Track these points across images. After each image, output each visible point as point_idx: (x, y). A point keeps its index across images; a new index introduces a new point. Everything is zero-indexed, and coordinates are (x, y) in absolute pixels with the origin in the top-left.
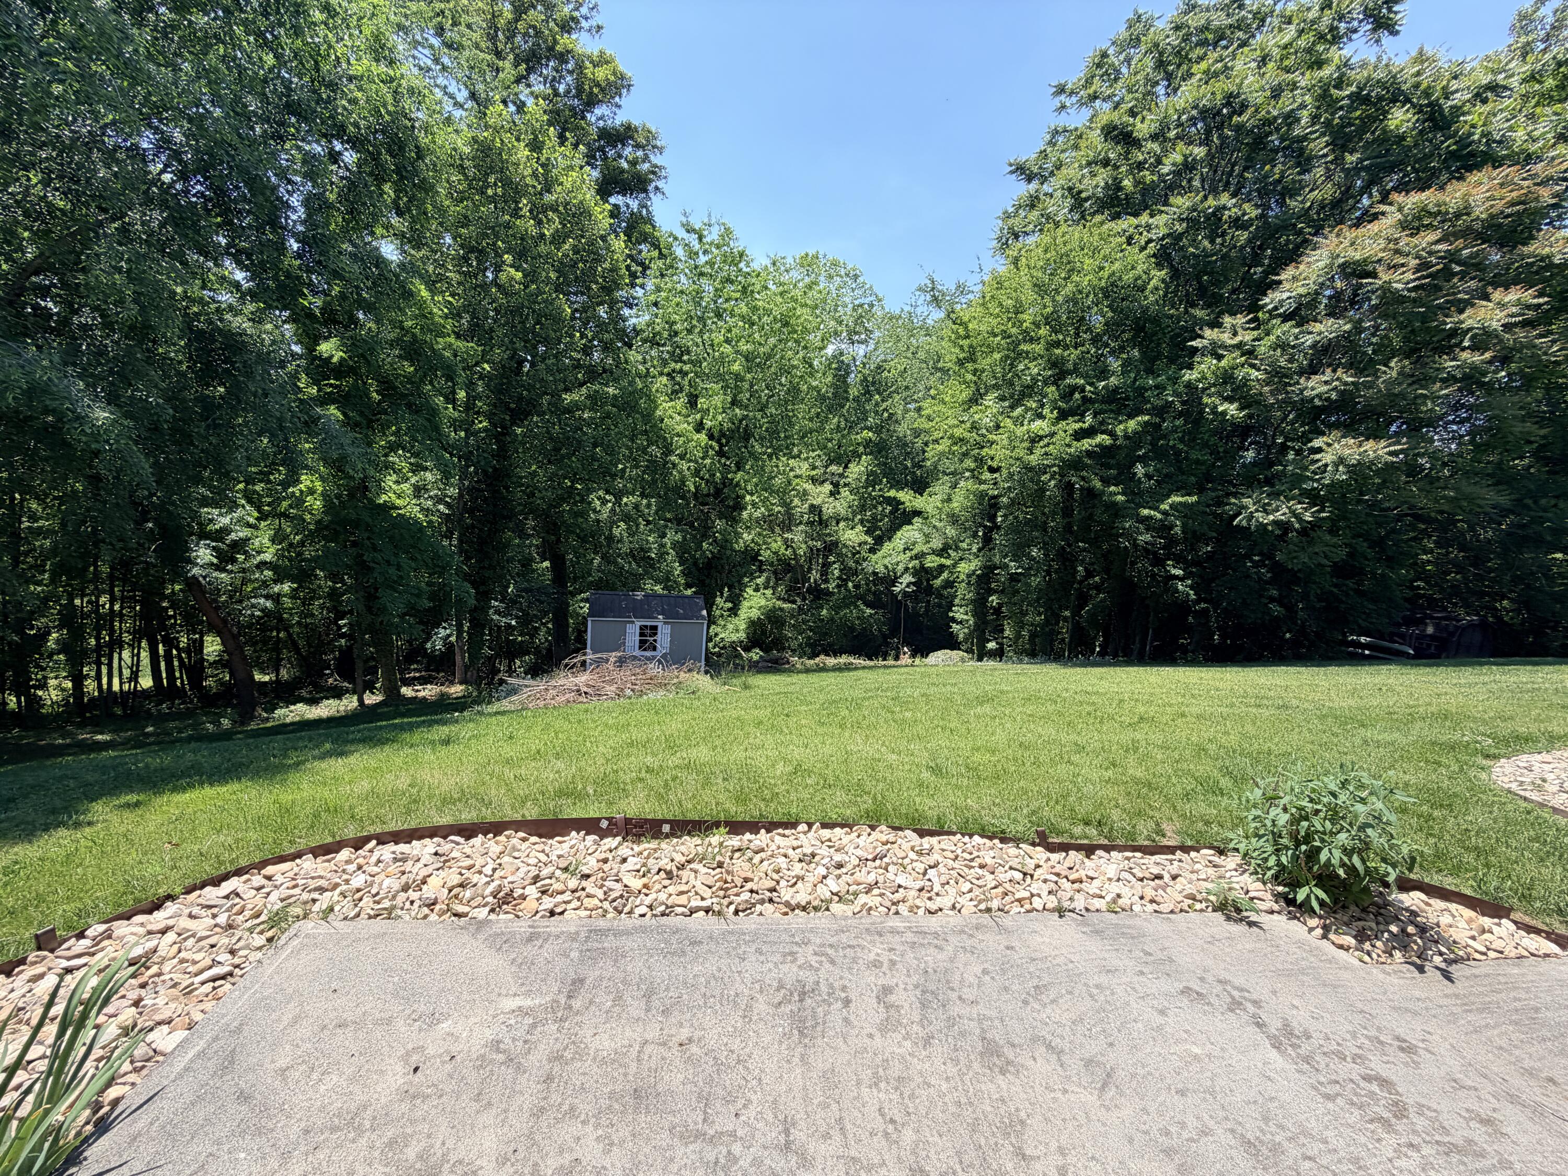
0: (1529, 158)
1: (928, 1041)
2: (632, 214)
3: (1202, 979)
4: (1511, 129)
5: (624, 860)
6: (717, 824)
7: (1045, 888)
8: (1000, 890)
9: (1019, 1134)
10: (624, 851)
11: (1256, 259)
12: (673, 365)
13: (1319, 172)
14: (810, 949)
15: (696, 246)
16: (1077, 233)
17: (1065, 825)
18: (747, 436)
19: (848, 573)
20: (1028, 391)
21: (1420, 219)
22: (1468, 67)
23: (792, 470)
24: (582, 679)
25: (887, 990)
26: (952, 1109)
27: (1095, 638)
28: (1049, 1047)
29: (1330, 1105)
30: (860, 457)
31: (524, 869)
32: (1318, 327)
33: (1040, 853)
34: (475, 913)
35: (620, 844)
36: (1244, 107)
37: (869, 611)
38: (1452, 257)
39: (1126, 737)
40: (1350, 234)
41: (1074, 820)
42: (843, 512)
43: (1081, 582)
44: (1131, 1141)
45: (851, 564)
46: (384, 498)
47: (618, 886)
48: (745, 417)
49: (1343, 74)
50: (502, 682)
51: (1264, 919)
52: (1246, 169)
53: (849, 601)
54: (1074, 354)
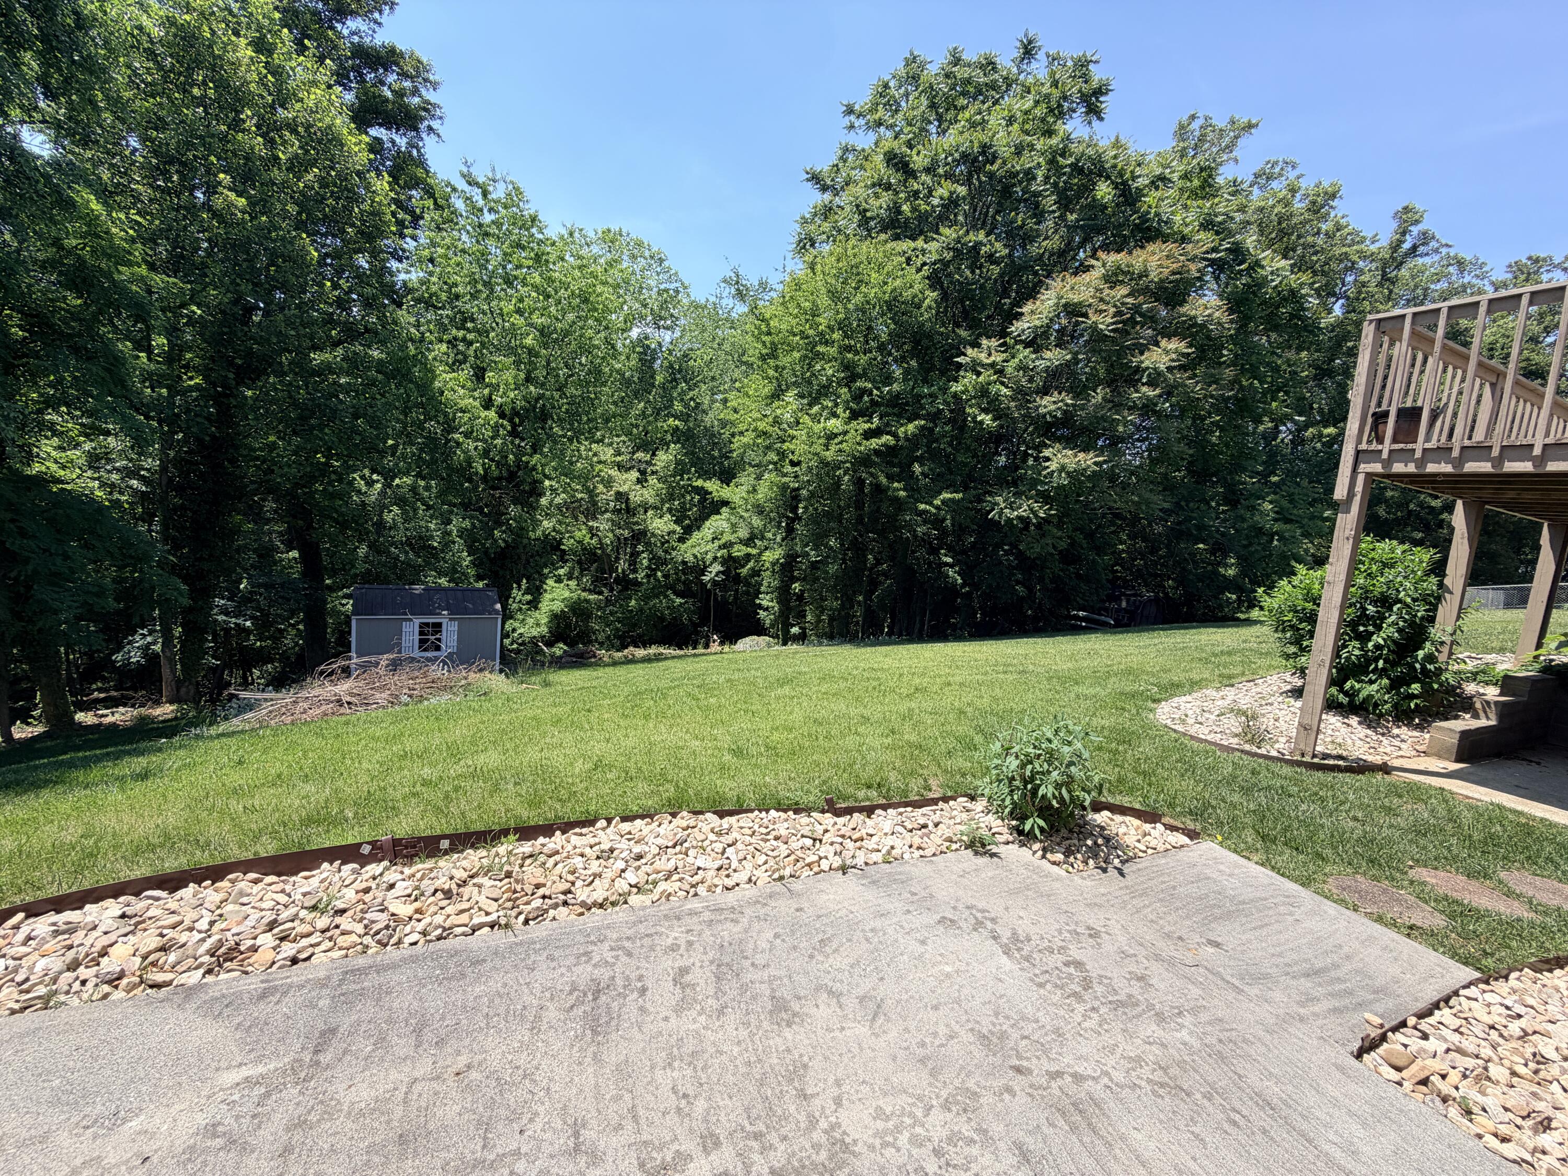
0: (1184, 239)
1: (721, 1012)
2: (399, 152)
3: (954, 908)
4: (1173, 213)
5: (392, 886)
6: (505, 832)
7: (832, 849)
8: (793, 857)
9: (801, 1078)
10: (392, 876)
11: (1005, 293)
12: (454, 331)
13: (1050, 223)
14: (606, 946)
15: (480, 202)
16: (865, 247)
17: (851, 790)
18: (544, 416)
19: (657, 562)
20: (824, 391)
21: (1116, 275)
22: (1148, 158)
23: (595, 455)
24: (343, 688)
25: (684, 971)
26: (743, 1069)
27: (884, 620)
28: (830, 992)
29: (1042, 991)
30: (668, 445)
31: (255, 915)
32: (1048, 354)
33: (828, 818)
34: (185, 979)
35: (387, 869)
36: (995, 157)
37: (679, 601)
38: (1136, 309)
39: (903, 707)
40: (1071, 280)
41: (858, 785)
42: (651, 501)
43: (871, 569)
44: (894, 1059)
45: (661, 553)
46: (37, 468)
47: (384, 916)
48: (541, 397)
49: (1066, 146)
50: (232, 697)
51: (1001, 849)
52: (998, 212)
53: (658, 591)
54: (863, 359)
